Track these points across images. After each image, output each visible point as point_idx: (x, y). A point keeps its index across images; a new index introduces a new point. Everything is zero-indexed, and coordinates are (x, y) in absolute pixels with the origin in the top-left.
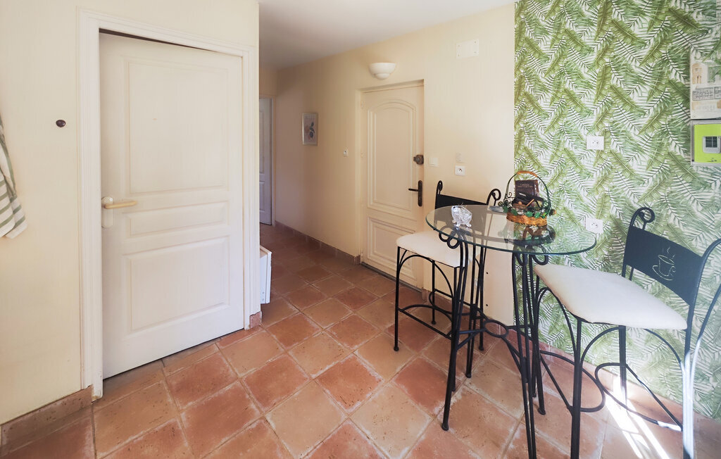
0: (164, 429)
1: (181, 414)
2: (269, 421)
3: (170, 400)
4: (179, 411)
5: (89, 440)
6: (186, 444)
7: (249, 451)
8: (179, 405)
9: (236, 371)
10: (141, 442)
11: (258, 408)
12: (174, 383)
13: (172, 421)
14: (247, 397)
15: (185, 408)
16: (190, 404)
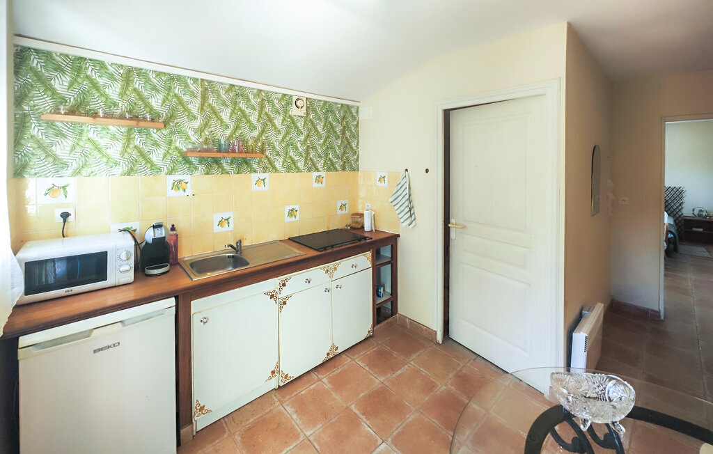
0: (432, 382)
1: (445, 386)
2: (460, 451)
3: (451, 375)
4: (446, 385)
5: (418, 354)
6: (427, 399)
7: (432, 442)
8: (450, 382)
9: (494, 407)
10: (422, 374)
11: (468, 437)
12: (464, 371)
13: (438, 383)
14: (474, 425)
15: (449, 386)
16: (453, 388)
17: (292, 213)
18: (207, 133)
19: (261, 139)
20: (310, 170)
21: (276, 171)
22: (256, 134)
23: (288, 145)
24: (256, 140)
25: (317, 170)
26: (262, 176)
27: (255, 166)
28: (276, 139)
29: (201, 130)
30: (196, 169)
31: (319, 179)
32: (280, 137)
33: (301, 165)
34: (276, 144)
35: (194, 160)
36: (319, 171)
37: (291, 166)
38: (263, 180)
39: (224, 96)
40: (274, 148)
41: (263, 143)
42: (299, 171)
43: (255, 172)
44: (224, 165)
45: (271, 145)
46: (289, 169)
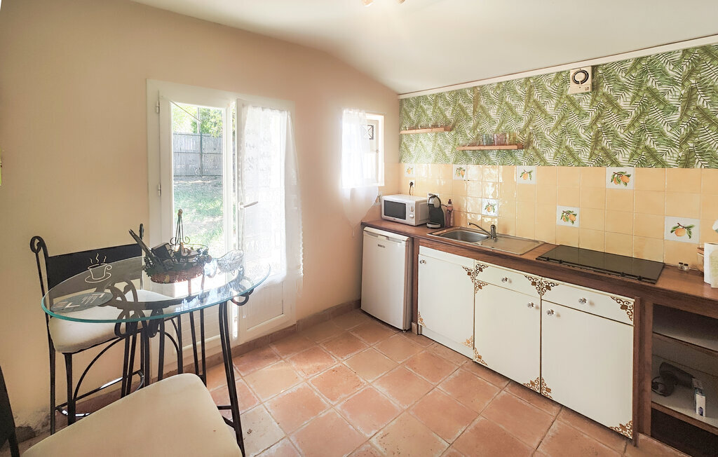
17: (568, 215)
18: (478, 130)
19: (527, 129)
20: (600, 163)
21: (546, 163)
22: (522, 125)
23: (563, 132)
24: (522, 132)
25: (615, 163)
26: (528, 168)
27: (520, 158)
28: (545, 127)
29: (475, 128)
30: (470, 160)
31: (618, 178)
32: (552, 125)
33: (584, 156)
34: (546, 133)
35: (469, 153)
36: (618, 165)
37: (568, 158)
38: (530, 172)
39: (492, 95)
40: (543, 138)
41: (530, 133)
42: (580, 163)
43: (520, 164)
44: (491, 156)
45: (539, 135)
46: (564, 162)
